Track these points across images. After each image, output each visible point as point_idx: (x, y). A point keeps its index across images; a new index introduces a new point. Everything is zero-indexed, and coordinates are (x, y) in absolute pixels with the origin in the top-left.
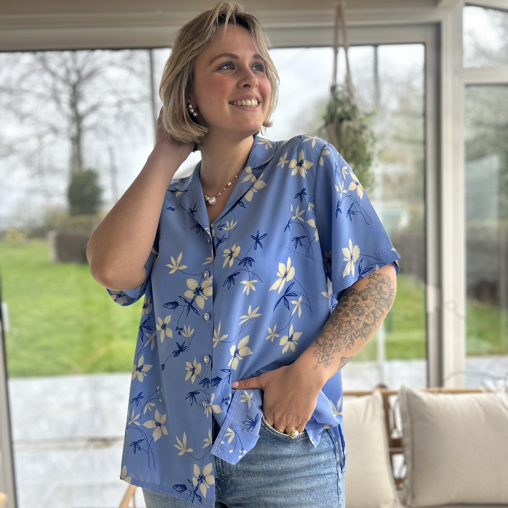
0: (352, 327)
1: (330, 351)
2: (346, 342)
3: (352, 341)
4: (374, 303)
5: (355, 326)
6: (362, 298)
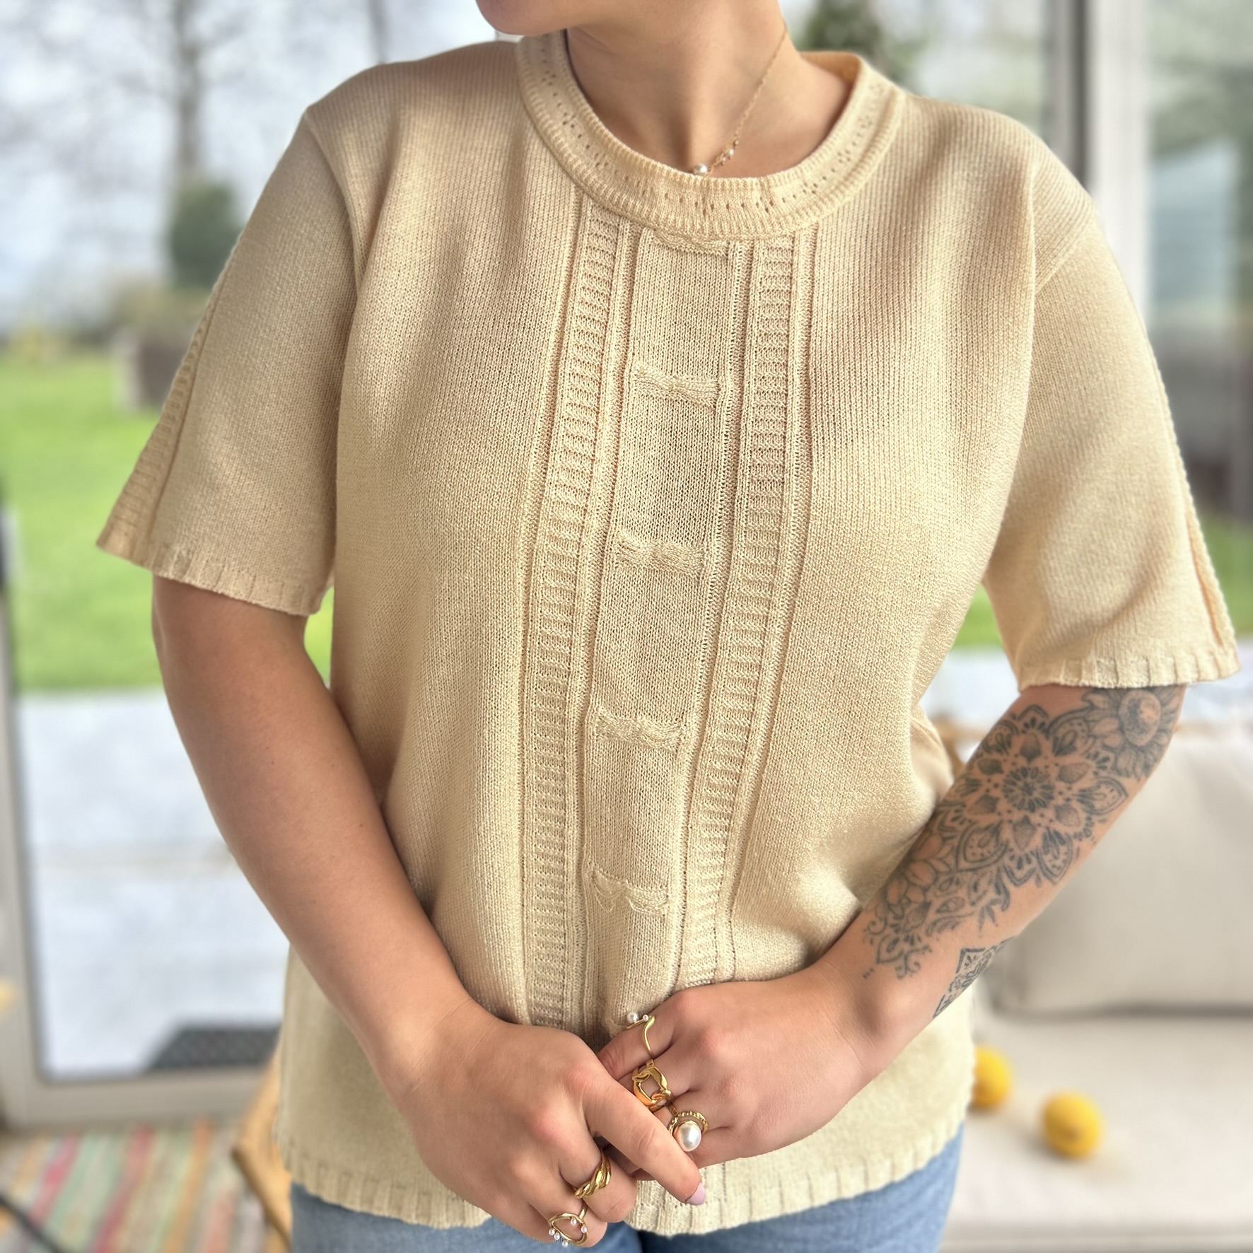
2: (980, 897)
3: (1003, 894)
4: (1093, 764)
5: (1012, 845)
6: (1055, 744)
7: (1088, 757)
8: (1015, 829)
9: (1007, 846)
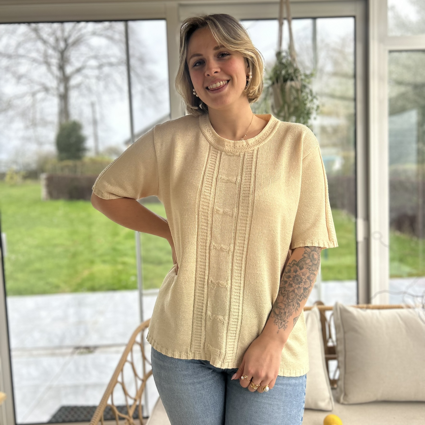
0: (297, 295)
1: (285, 318)
2: (295, 307)
3: (299, 304)
4: (308, 270)
5: (298, 293)
6: (299, 268)
7: (307, 269)
8: (297, 290)
9: (297, 294)
